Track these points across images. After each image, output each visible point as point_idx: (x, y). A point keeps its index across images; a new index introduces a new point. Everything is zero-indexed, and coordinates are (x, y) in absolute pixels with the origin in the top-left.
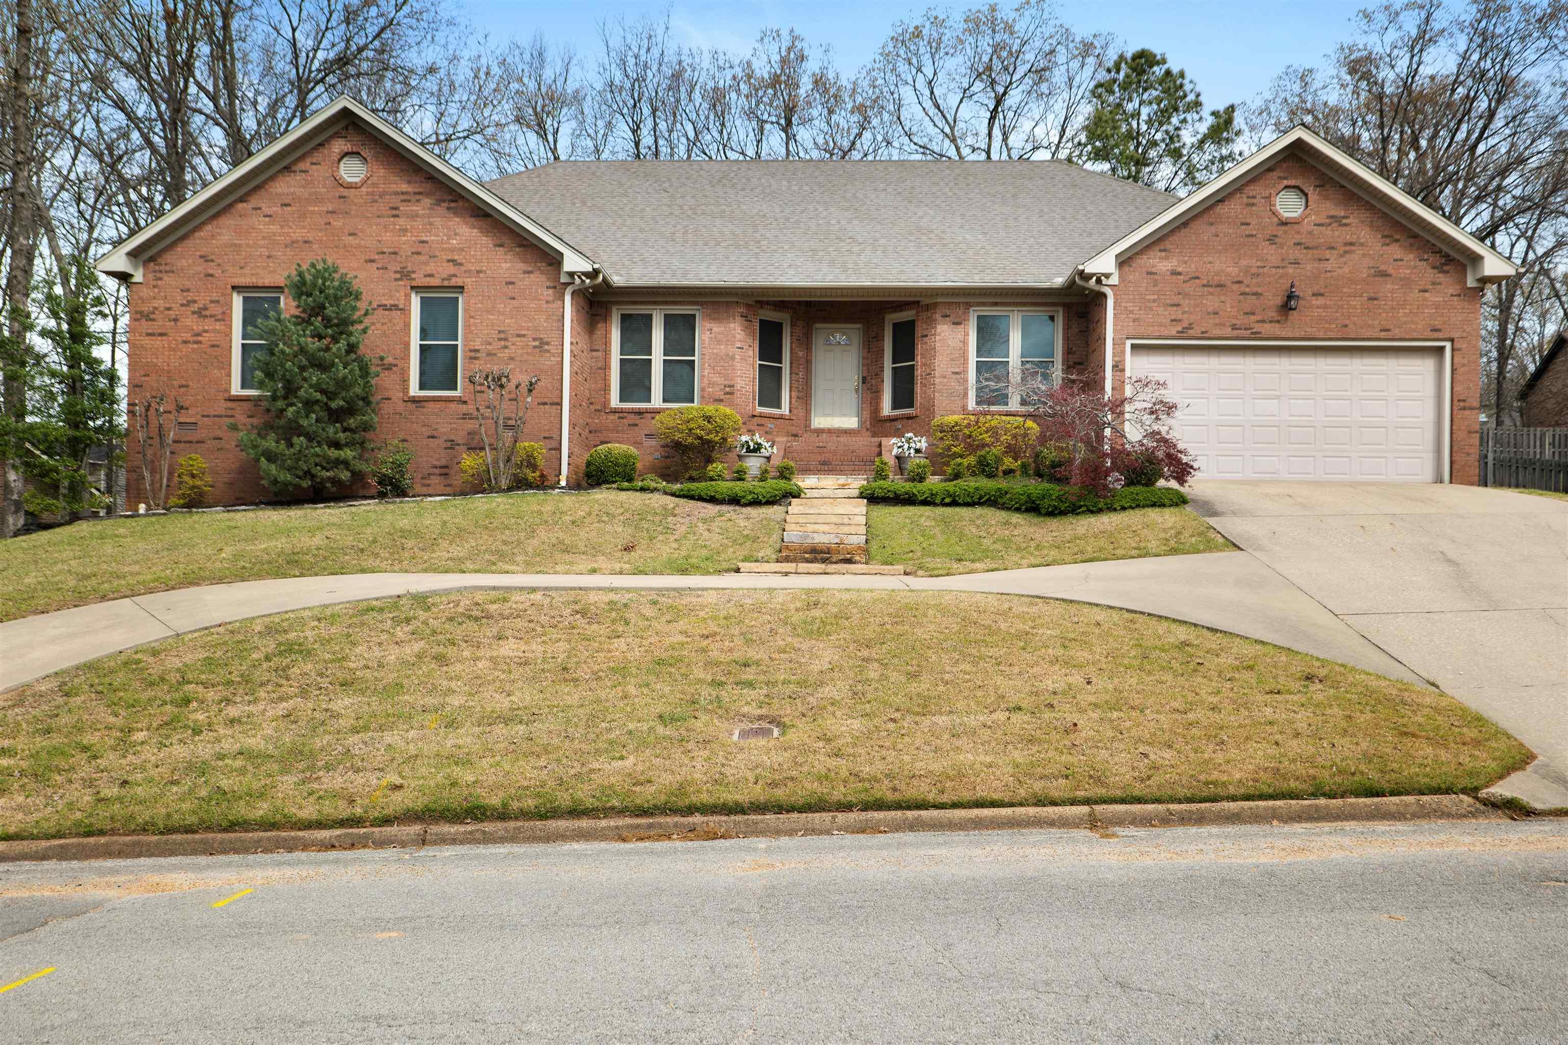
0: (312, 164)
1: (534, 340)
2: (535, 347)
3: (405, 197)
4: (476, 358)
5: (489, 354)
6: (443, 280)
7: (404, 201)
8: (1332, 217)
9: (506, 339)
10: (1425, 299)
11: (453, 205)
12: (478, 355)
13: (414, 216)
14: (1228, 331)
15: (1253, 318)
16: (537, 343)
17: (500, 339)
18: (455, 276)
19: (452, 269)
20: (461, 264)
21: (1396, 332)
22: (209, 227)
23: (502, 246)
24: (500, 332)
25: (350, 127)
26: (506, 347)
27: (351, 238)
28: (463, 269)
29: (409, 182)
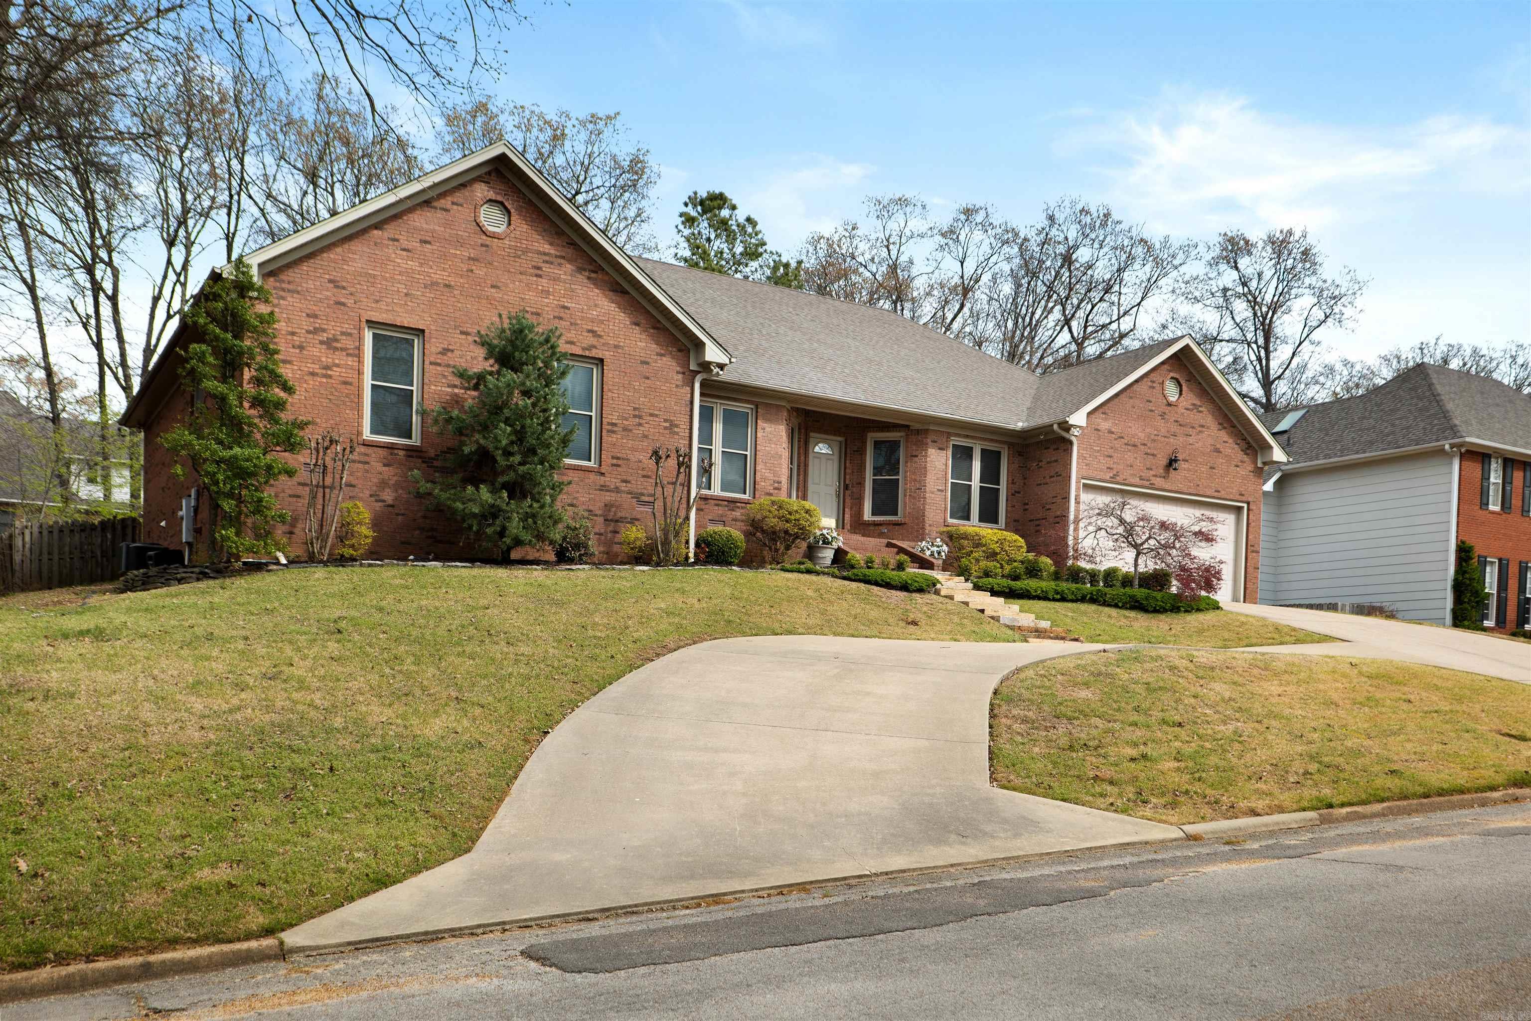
0: (453, 203)
1: (666, 421)
2: (666, 428)
3: (547, 258)
4: (613, 432)
5: (625, 429)
6: (584, 349)
7: (547, 262)
8: (1194, 405)
9: (640, 417)
10: (1237, 472)
11: (593, 275)
12: (615, 429)
13: (556, 279)
14: (1137, 481)
15: (1152, 473)
16: (667, 424)
17: (635, 416)
18: (595, 347)
19: (592, 340)
20: (600, 336)
21: (1223, 494)
22: (339, 250)
23: (637, 324)
24: (635, 409)
25: (493, 174)
26: (640, 425)
27: (493, 290)
28: (602, 341)
29: (551, 244)
